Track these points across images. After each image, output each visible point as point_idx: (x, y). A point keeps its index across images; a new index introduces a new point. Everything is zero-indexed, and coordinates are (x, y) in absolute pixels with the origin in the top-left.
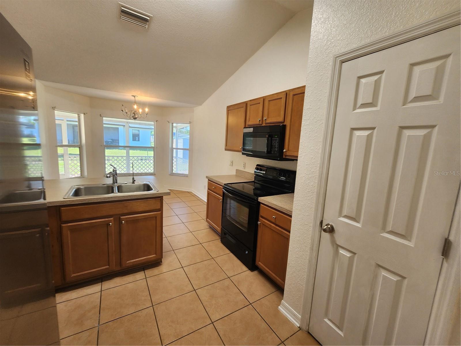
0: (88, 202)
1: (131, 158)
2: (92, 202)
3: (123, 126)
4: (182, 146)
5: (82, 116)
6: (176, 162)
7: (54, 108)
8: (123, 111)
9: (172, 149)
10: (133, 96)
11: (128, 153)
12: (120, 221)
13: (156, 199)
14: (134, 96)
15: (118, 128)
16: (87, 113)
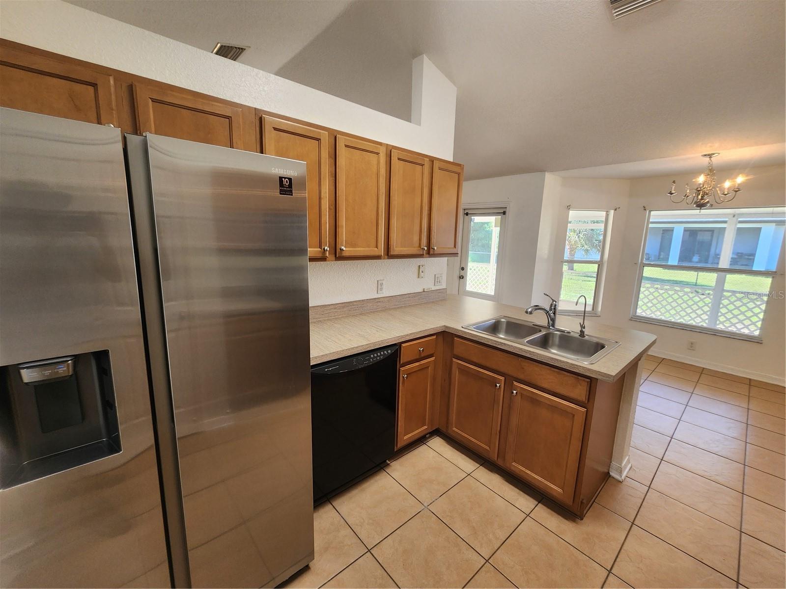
0: (478, 340)
1: (727, 294)
2: (482, 341)
5: (612, 212)
7: (569, 208)
8: (672, 194)
10: (705, 155)
11: (722, 279)
12: (512, 387)
13: (580, 378)
14: (710, 156)
16: (619, 208)
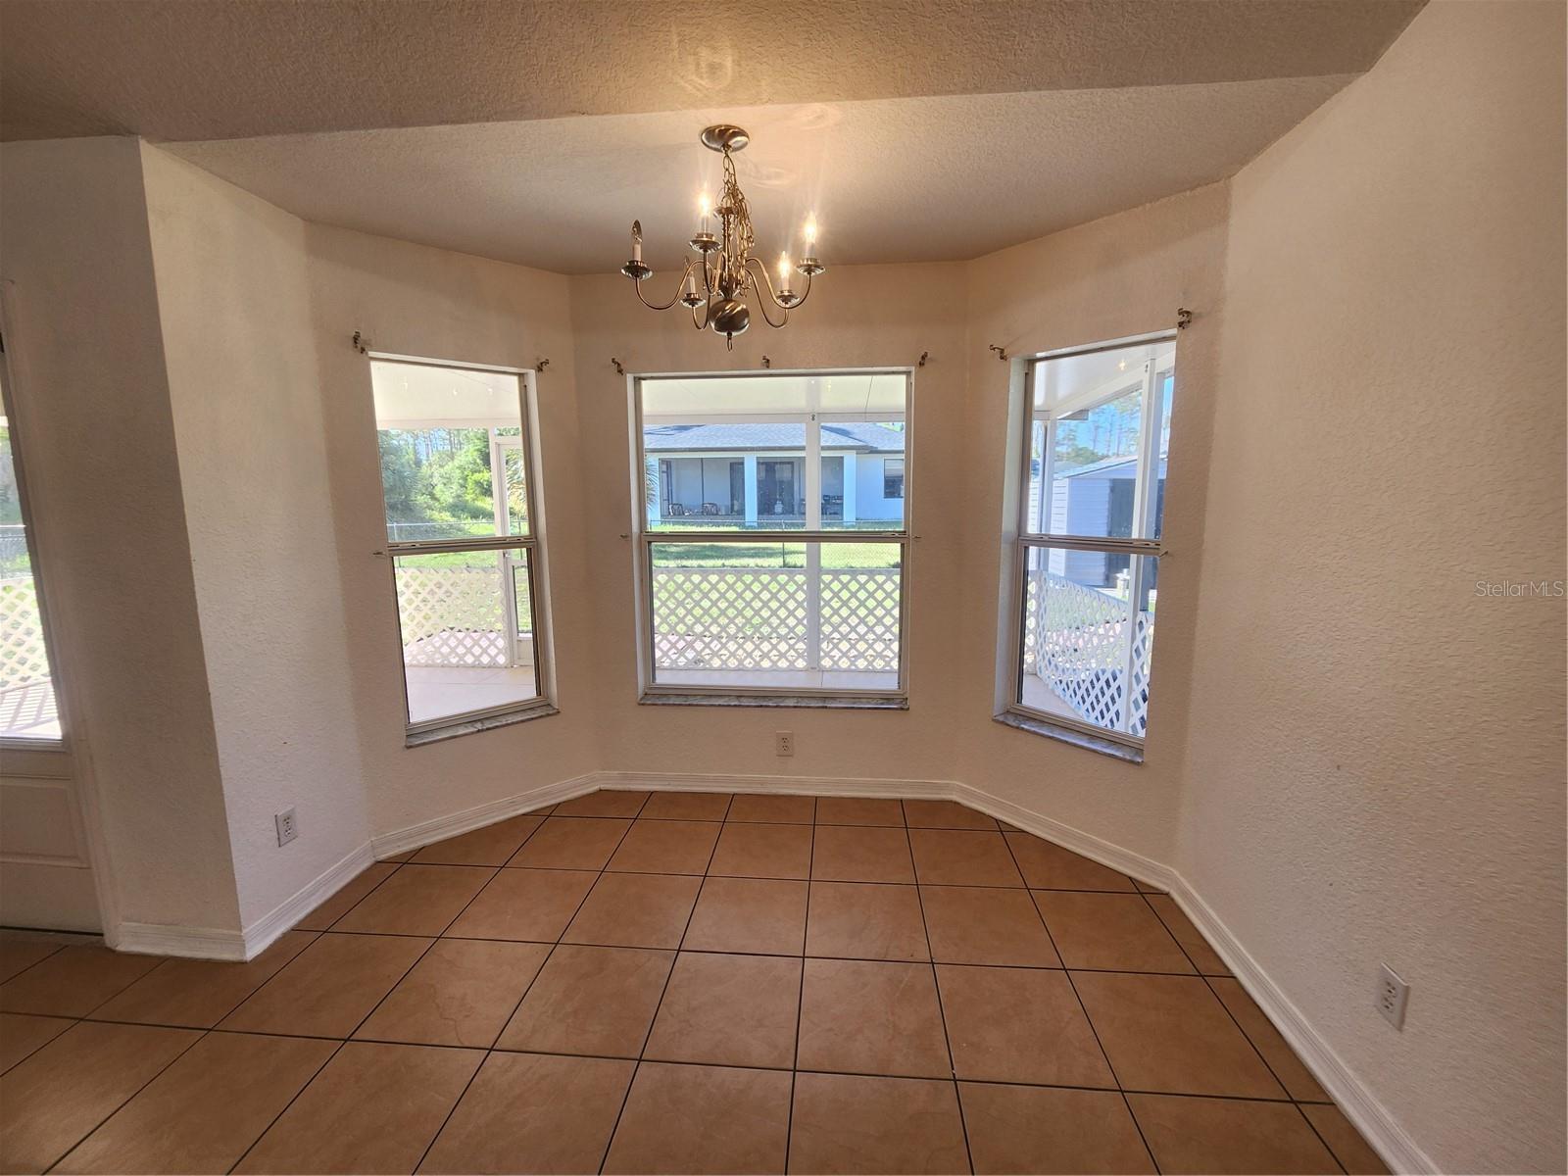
1: (827, 578)
3: (855, 451)
4: (1065, 525)
6: (1038, 615)
9: (1022, 543)
11: (814, 558)
15: (842, 458)
